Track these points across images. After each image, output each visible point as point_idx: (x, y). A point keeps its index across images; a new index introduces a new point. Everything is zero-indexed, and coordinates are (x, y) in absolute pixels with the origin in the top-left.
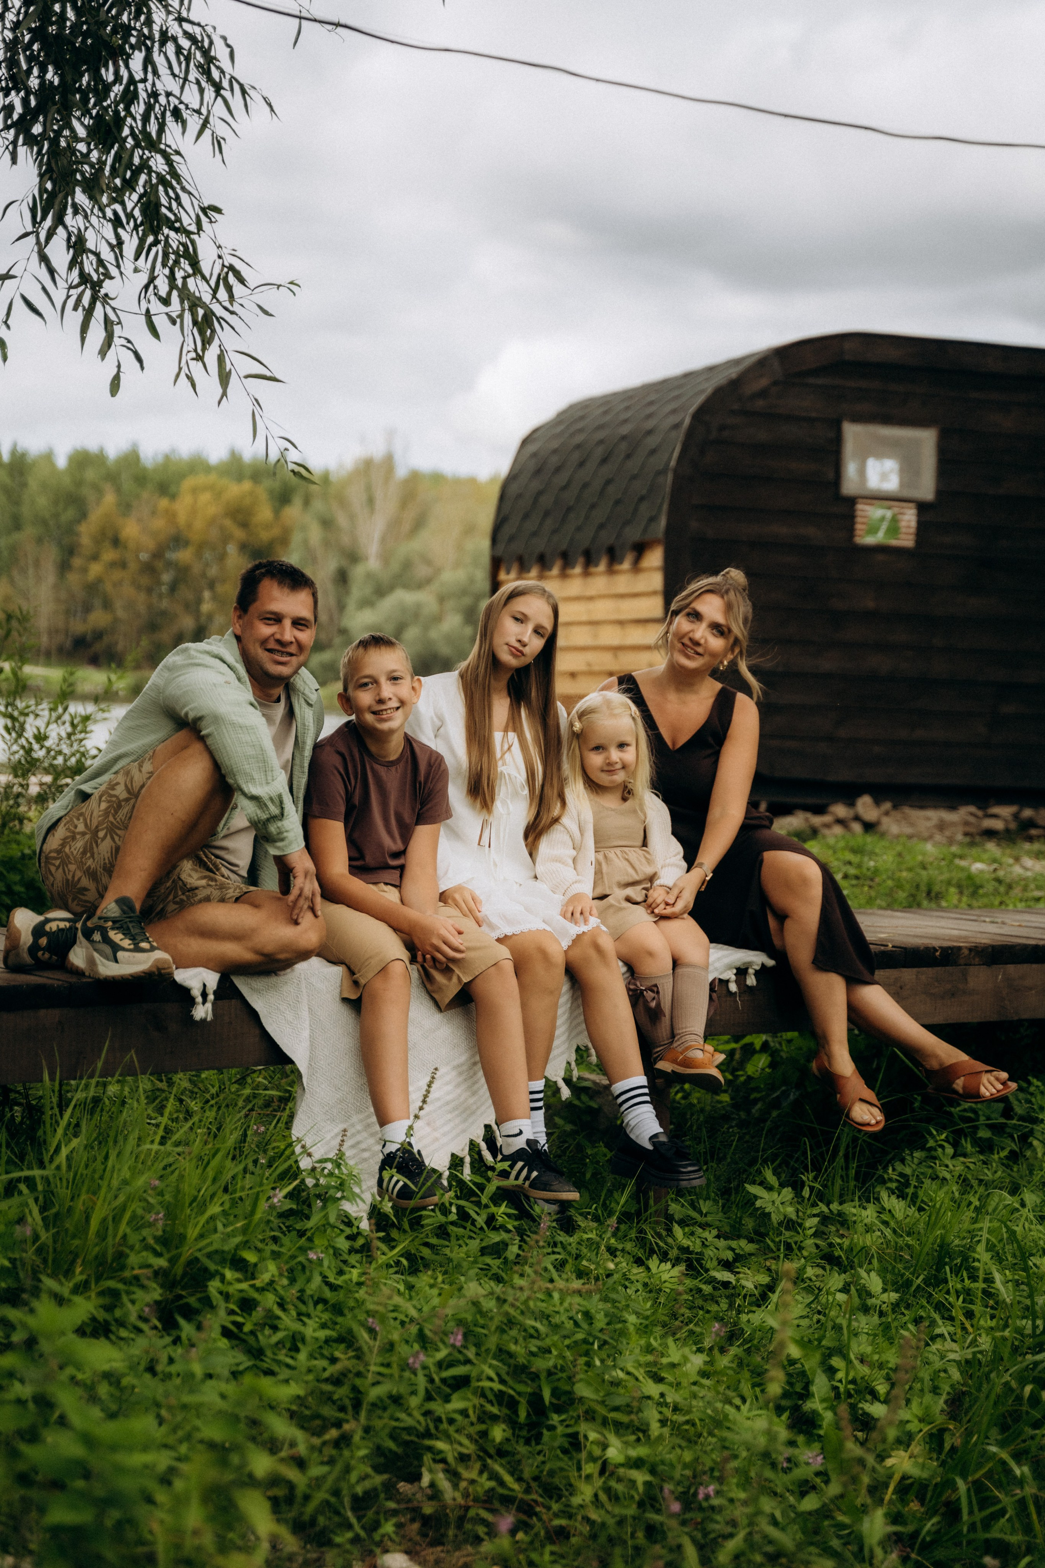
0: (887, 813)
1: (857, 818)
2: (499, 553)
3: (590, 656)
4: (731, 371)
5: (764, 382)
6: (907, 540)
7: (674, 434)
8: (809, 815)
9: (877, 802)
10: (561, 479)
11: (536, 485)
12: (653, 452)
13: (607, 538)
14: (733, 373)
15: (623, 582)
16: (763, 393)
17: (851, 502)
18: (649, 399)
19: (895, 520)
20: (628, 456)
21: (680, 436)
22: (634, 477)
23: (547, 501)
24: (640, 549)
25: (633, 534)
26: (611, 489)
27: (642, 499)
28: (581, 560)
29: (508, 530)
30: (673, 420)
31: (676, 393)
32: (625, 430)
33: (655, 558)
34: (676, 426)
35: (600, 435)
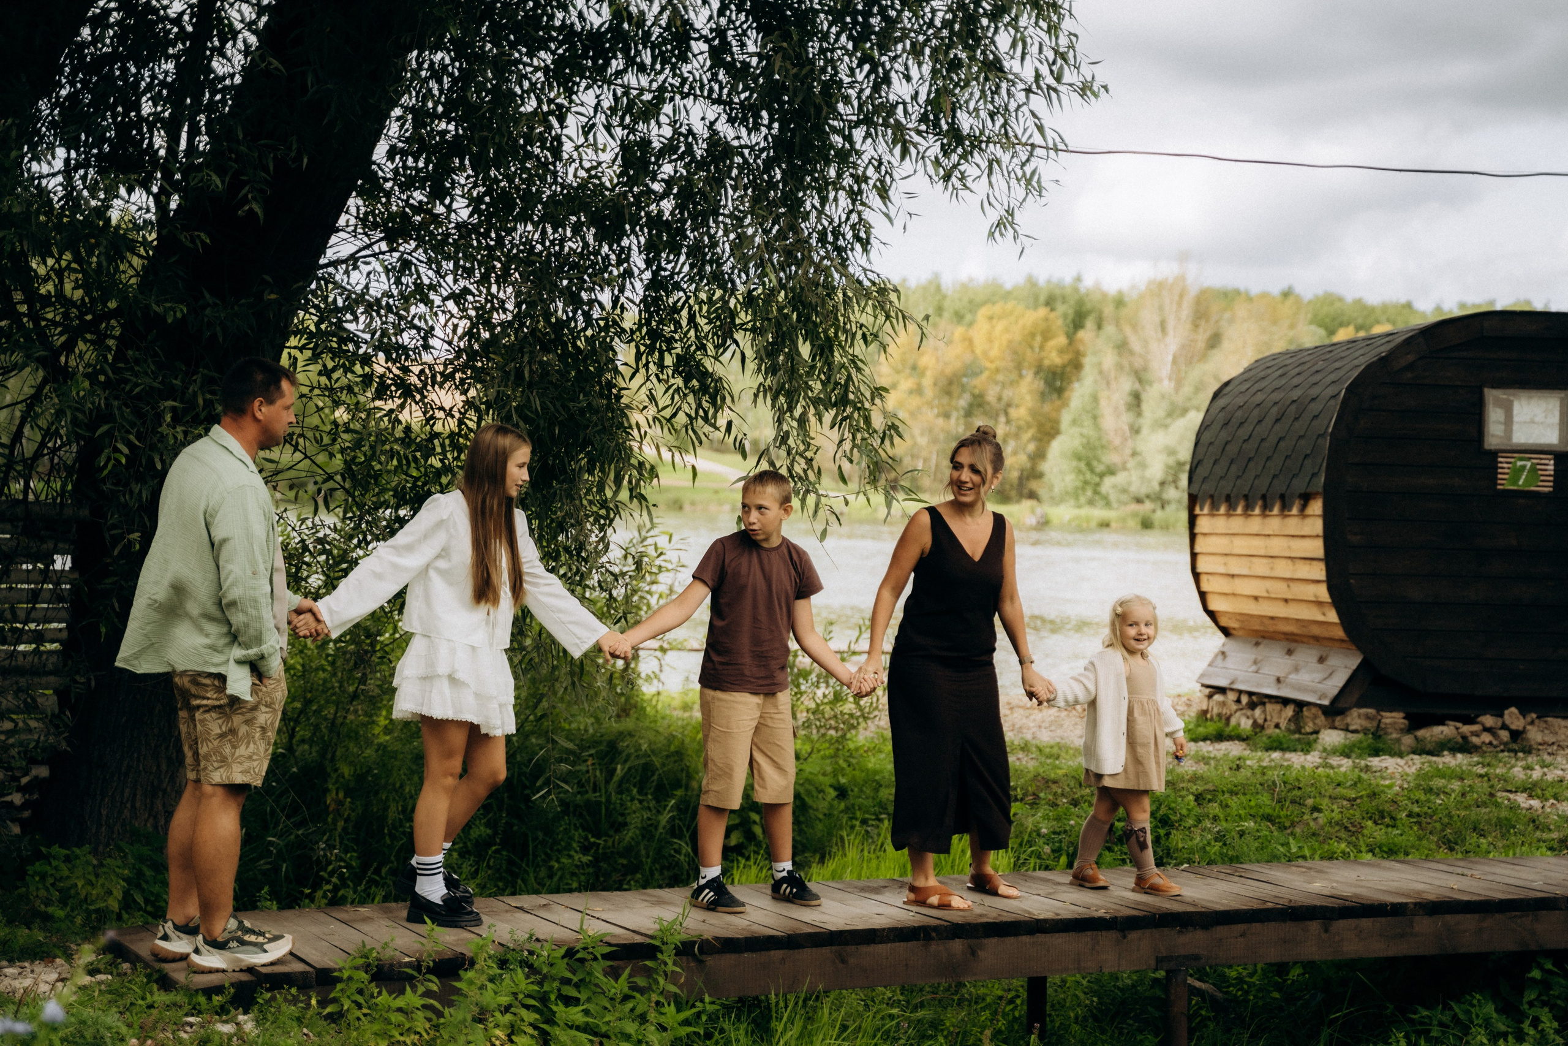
0: (1532, 723)
1: (1504, 727)
2: (1194, 492)
3: (1268, 584)
4: (1382, 349)
5: (1411, 358)
6: (1546, 488)
7: (1332, 402)
8: (1459, 725)
9: (1523, 713)
10: (1244, 432)
11: (1224, 435)
12: (1316, 417)
13: (1279, 487)
14: (1384, 350)
15: (1293, 524)
16: (1410, 367)
17: (1494, 454)
18: (1315, 368)
19: (1534, 470)
20: (1296, 419)
21: (1336, 405)
22: (1301, 437)
23: (1232, 449)
24: (1306, 499)
25: (1299, 485)
26: (1282, 444)
27: (1306, 456)
28: (1260, 503)
29: (1201, 472)
30: (1330, 391)
31: (1337, 365)
32: (1296, 394)
33: (1316, 507)
34: (1334, 397)
35: (1276, 396)
